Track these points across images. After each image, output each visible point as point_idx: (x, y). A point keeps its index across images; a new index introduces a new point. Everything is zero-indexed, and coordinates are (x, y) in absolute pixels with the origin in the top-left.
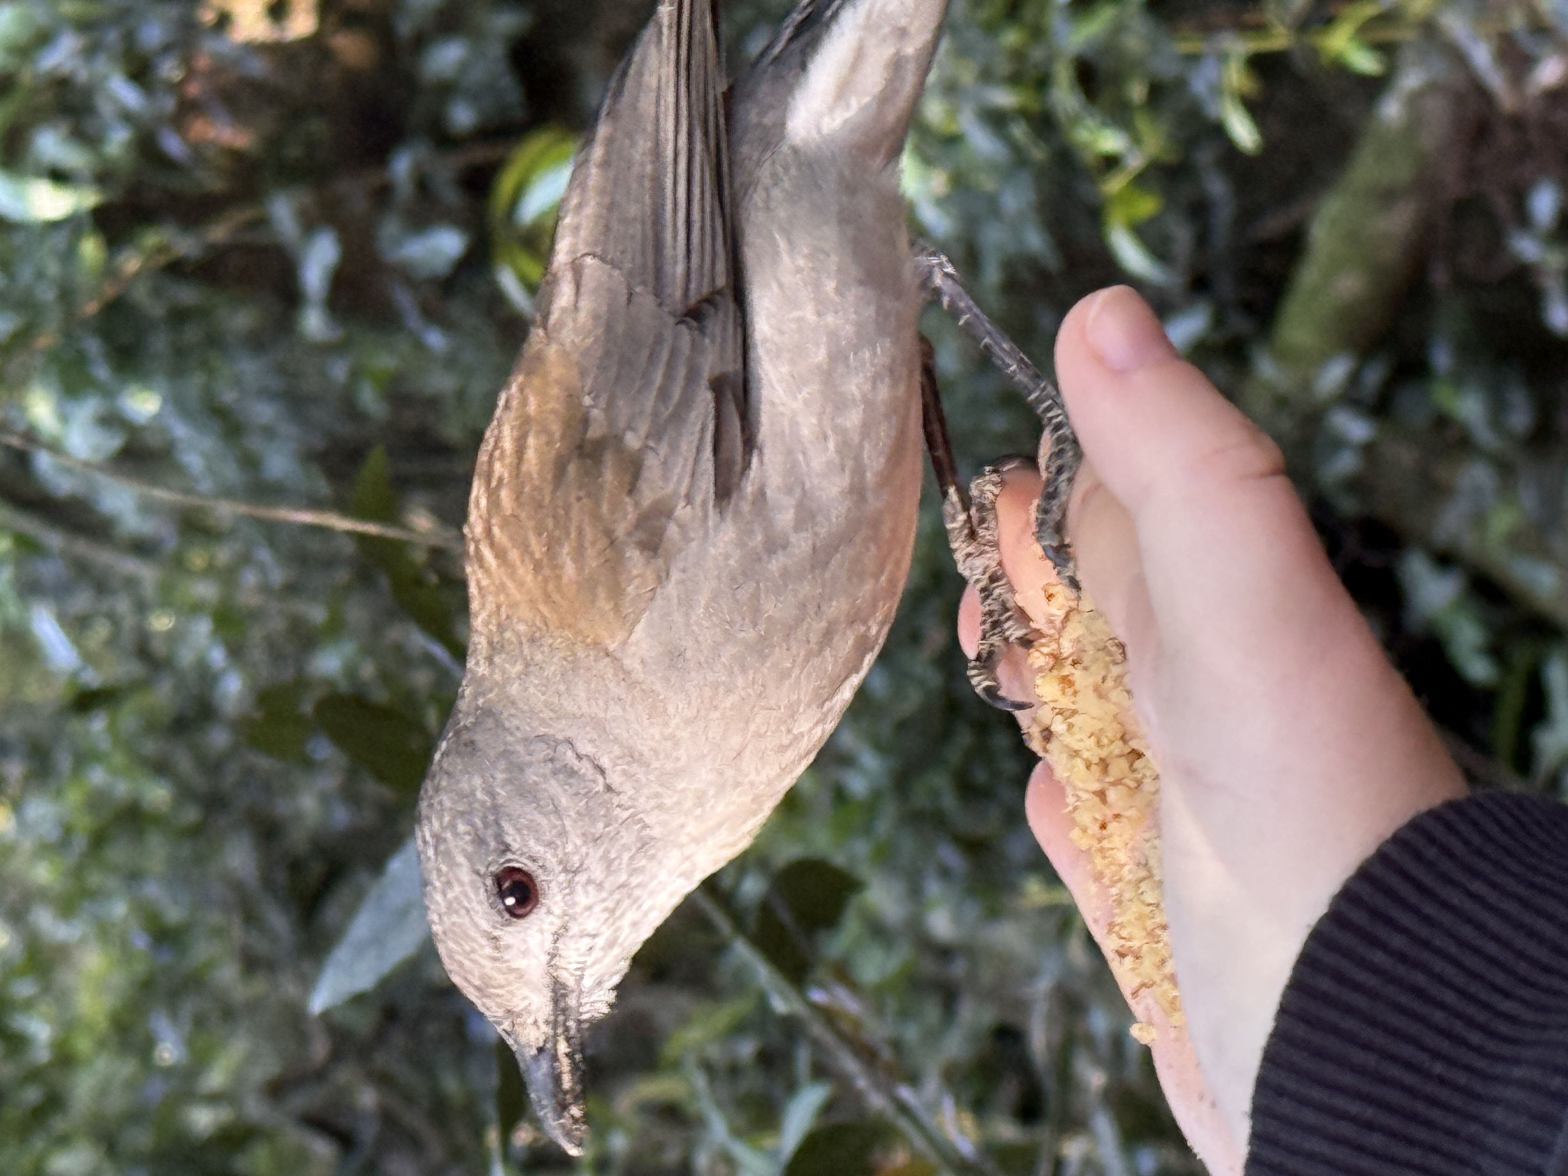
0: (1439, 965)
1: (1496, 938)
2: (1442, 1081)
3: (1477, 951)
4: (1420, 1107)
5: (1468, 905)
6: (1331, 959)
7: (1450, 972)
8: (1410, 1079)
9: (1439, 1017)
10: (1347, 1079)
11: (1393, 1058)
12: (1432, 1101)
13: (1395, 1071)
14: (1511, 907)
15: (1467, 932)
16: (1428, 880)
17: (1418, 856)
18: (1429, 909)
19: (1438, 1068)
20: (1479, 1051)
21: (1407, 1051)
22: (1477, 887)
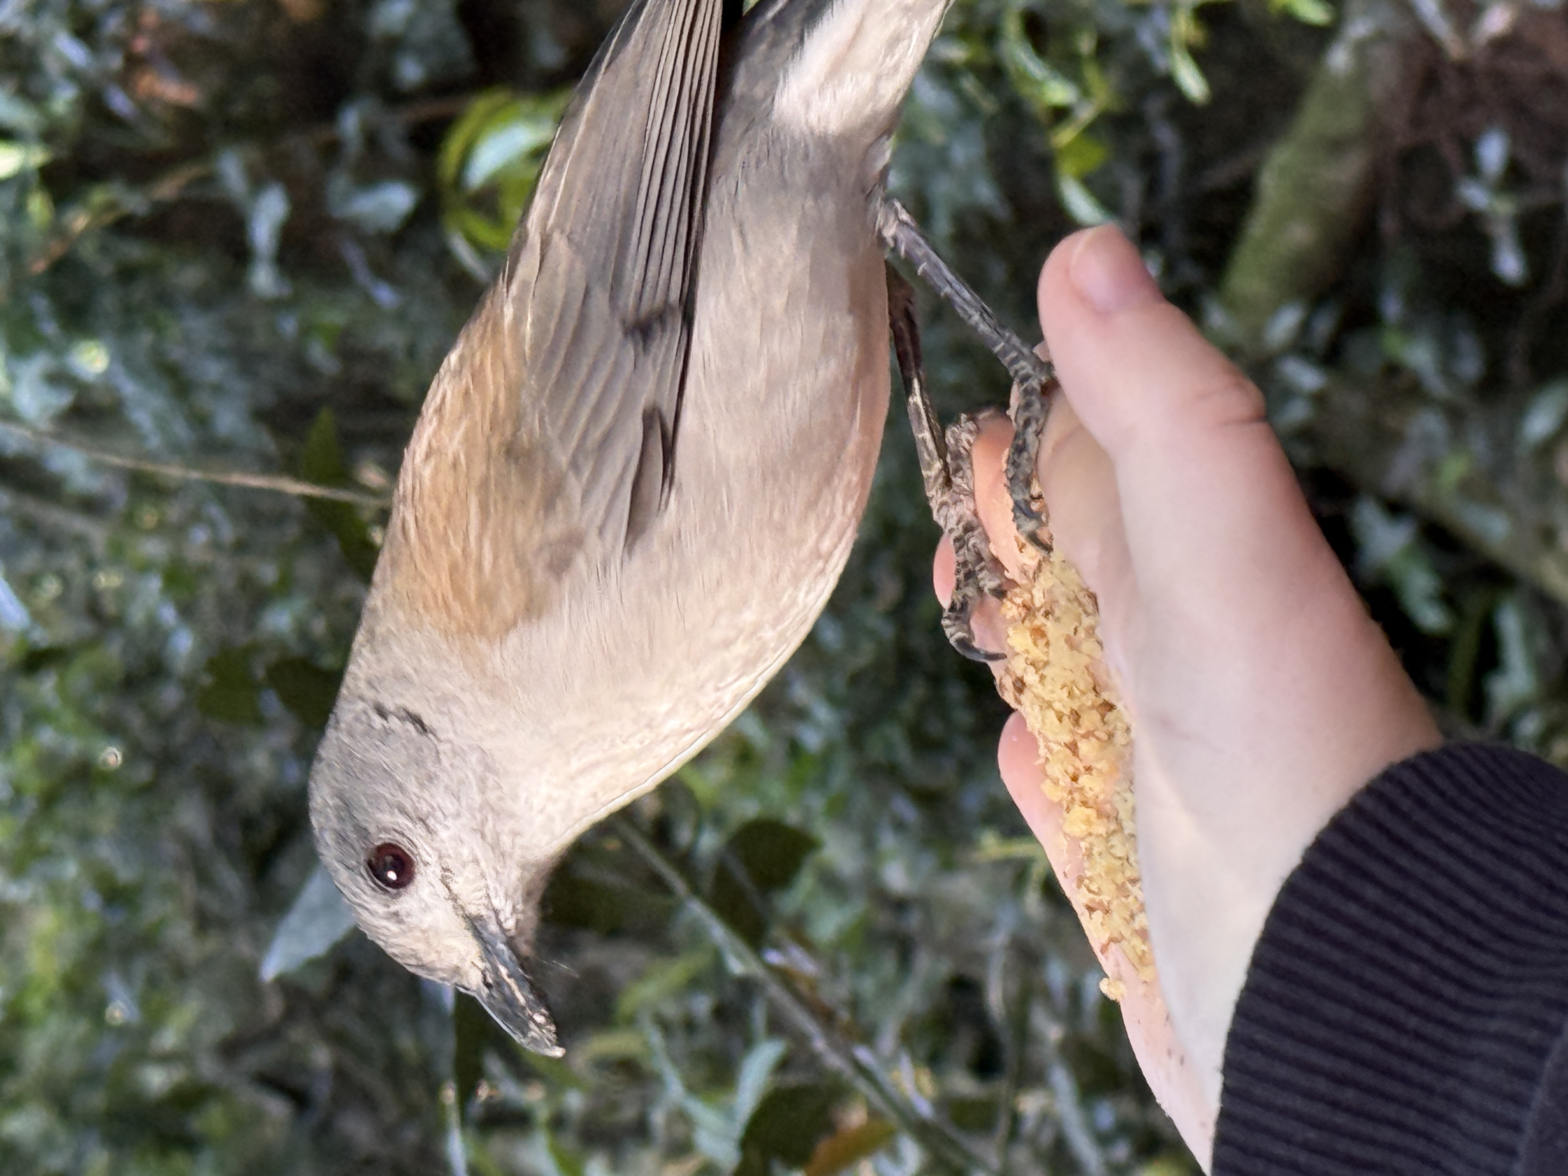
0: (1413, 918)
1: (1471, 891)
2: (1418, 1036)
3: (1452, 904)
4: (1395, 1062)
5: (1443, 858)
6: (1303, 911)
7: (1425, 924)
8: (1385, 1033)
9: (1414, 970)
10: (1321, 1033)
11: (1368, 1013)
12: (1407, 1055)
13: (1370, 1026)
14: (1485, 859)
15: (1441, 883)
16: (1403, 831)
17: (1393, 807)
18: (1404, 861)
19: (1413, 1022)
20: (1454, 1005)
21: (1383, 1006)
22: (1453, 839)
